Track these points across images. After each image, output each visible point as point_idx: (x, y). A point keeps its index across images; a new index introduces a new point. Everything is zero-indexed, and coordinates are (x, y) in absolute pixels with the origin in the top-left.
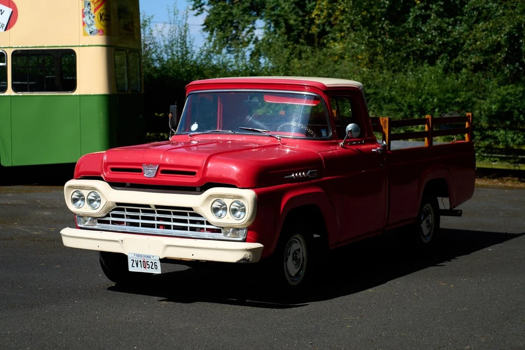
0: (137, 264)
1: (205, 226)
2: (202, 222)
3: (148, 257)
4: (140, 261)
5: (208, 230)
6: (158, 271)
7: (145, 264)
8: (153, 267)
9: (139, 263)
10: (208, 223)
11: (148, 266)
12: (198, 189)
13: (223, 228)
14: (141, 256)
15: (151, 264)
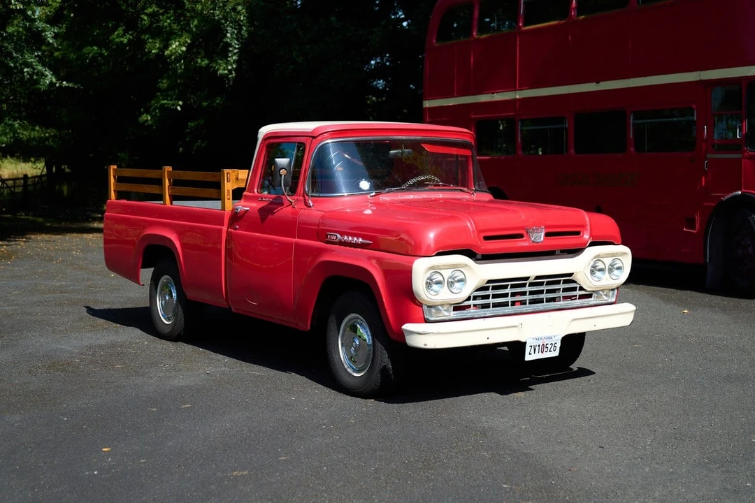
0: (535, 350)
1: (578, 293)
2: (574, 289)
3: (549, 338)
4: (539, 346)
5: (581, 297)
6: (556, 354)
7: (544, 347)
8: (552, 349)
9: (537, 348)
10: (581, 289)
11: (546, 350)
12: (557, 253)
13: (593, 291)
14: (541, 339)
15: (549, 346)
